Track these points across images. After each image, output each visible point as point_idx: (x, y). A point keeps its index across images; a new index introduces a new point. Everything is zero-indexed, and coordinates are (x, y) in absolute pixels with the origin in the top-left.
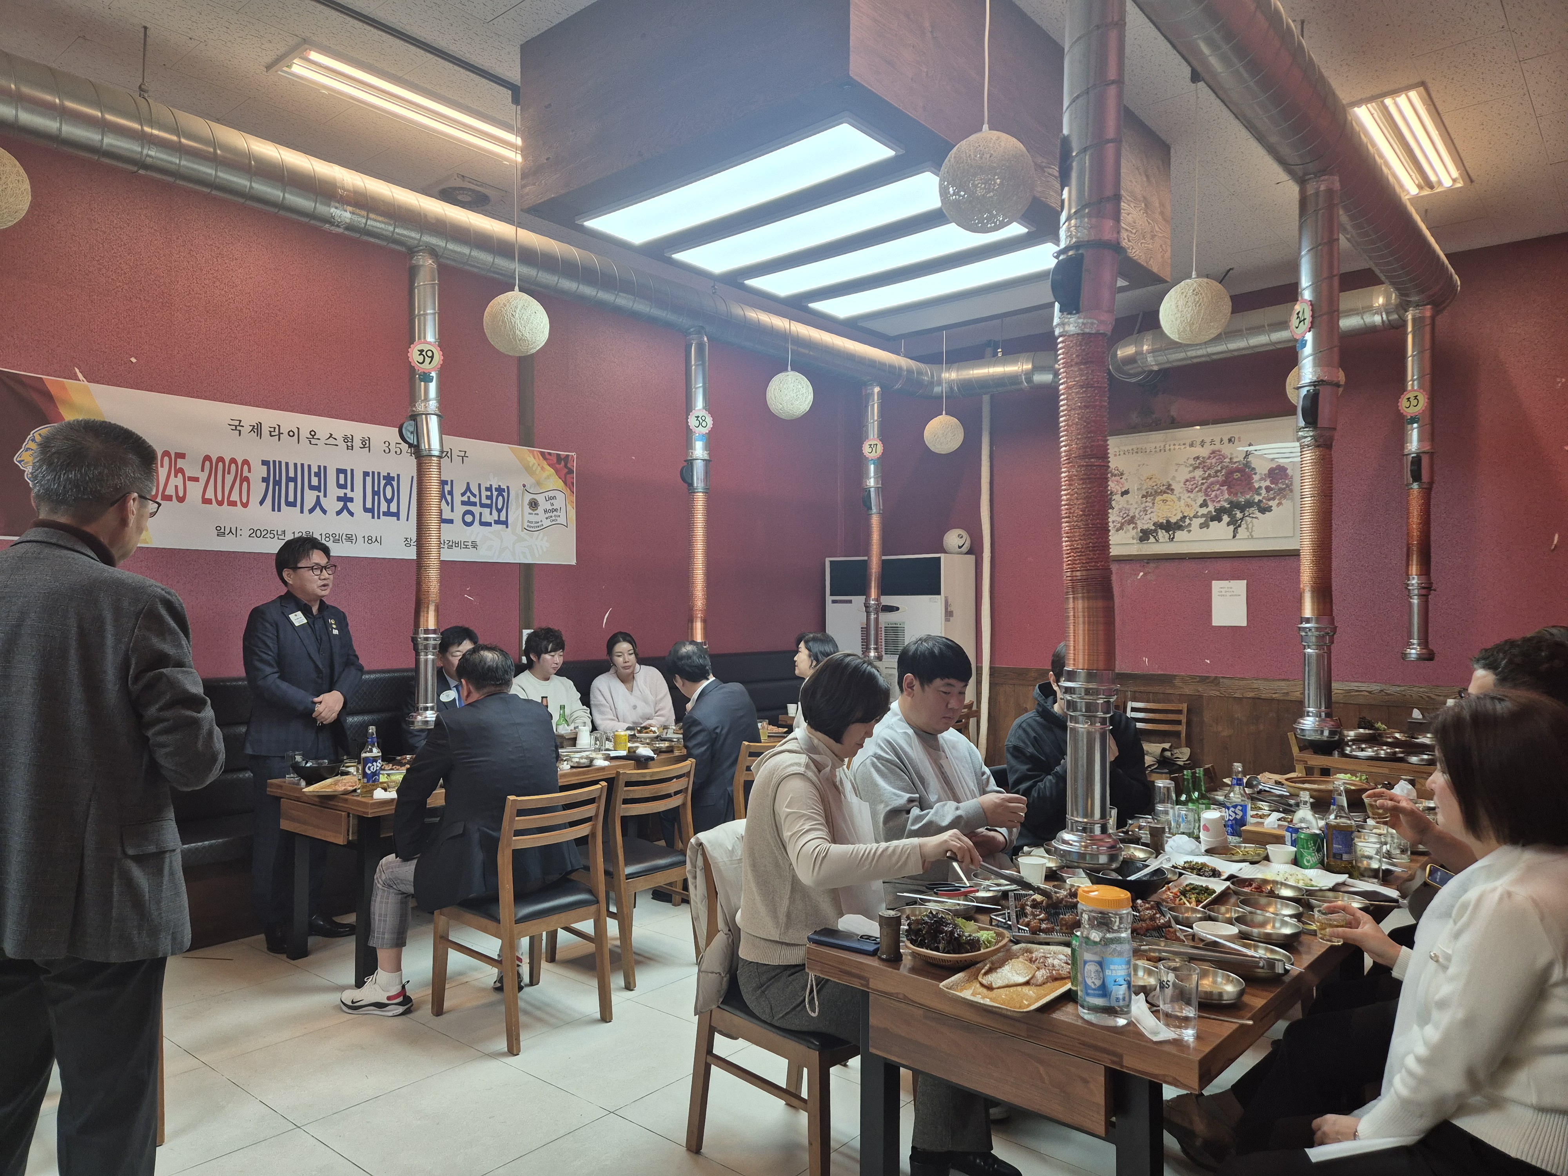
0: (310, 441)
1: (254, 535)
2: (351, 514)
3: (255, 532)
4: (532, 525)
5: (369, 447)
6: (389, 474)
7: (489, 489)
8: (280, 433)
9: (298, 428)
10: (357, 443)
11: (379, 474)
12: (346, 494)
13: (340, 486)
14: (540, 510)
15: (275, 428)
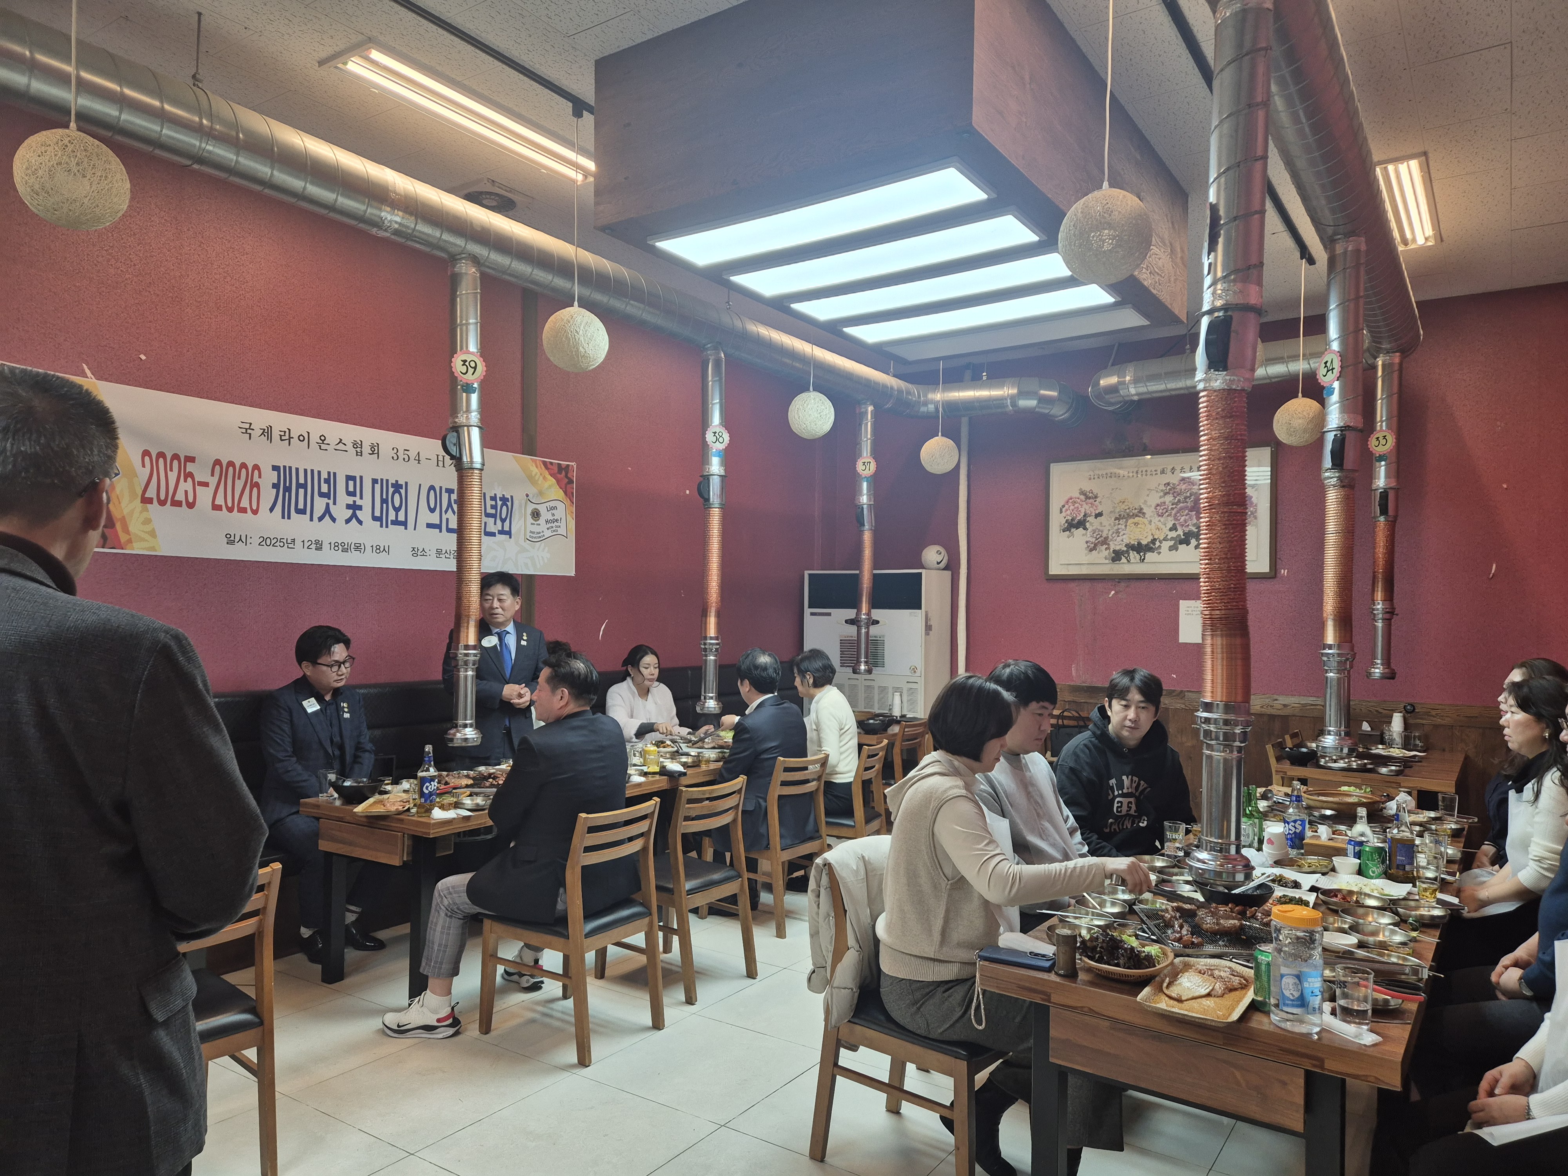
0: (320, 446)
1: (264, 543)
2: (360, 522)
3: (265, 540)
4: (534, 535)
5: (378, 453)
6: (397, 481)
7: (494, 498)
8: (290, 438)
9: (308, 433)
10: (366, 449)
11: (387, 481)
12: (355, 502)
13: (350, 494)
14: (542, 521)
15: (285, 432)
